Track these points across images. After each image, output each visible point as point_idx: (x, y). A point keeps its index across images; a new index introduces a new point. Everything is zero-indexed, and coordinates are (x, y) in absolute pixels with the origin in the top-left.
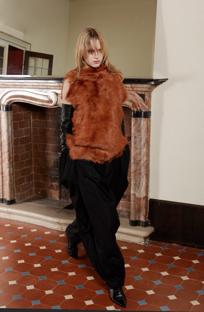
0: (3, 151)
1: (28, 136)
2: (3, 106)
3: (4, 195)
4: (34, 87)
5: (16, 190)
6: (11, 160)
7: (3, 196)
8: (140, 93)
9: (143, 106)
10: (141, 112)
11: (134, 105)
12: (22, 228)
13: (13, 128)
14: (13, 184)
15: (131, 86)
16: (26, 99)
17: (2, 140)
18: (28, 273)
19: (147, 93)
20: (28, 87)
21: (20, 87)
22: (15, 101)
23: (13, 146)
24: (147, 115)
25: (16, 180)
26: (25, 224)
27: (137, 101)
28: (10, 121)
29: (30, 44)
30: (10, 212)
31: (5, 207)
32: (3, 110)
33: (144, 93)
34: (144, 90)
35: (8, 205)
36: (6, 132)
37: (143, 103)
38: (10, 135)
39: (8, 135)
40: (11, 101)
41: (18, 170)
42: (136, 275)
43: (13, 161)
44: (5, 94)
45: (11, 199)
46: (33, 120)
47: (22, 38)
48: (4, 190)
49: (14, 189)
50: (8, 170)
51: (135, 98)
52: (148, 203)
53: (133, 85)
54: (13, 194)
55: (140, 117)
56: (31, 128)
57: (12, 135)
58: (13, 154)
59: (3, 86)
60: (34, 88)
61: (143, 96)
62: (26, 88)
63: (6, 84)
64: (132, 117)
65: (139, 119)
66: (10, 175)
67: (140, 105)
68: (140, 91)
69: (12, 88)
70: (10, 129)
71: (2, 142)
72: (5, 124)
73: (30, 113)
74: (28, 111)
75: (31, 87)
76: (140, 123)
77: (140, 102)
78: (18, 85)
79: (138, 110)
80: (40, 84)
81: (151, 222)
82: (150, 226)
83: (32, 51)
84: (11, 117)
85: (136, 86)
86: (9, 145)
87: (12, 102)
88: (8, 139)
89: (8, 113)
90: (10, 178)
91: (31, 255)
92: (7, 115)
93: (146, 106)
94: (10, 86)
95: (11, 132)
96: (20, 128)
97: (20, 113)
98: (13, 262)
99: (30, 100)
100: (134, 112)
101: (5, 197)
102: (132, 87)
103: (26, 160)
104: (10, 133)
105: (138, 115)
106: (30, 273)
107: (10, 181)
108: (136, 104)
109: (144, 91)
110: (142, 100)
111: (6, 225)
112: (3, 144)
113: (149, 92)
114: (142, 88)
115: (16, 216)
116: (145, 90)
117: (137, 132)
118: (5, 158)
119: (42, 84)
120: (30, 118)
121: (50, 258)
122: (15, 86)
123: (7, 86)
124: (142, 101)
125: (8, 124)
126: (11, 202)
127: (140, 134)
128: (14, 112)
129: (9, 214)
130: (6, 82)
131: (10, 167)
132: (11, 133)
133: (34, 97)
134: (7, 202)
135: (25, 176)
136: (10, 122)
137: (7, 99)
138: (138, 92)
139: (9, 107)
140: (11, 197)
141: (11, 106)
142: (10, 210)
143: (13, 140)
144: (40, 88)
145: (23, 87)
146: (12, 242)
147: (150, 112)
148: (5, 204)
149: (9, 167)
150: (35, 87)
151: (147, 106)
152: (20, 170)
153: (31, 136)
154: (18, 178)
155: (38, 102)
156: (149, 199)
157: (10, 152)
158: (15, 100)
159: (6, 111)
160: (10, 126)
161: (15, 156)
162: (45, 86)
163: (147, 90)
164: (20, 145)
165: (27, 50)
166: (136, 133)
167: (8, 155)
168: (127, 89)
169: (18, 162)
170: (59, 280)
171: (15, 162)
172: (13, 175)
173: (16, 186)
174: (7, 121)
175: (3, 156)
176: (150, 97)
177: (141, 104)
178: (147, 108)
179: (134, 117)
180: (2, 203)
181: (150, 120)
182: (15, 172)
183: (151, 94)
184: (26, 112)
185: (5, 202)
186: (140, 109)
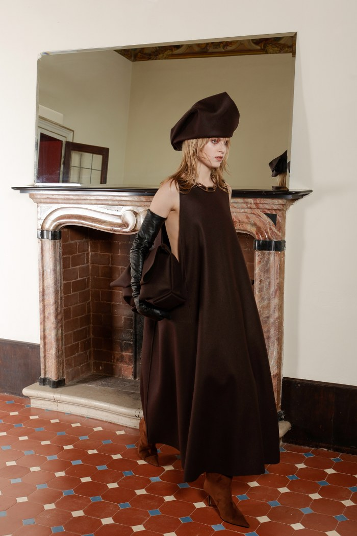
0: (46, 302)
1: (84, 278)
2: (48, 231)
3: (47, 373)
4: (98, 202)
5: (66, 364)
6: (60, 317)
7: (45, 374)
8: (269, 212)
9: (273, 232)
10: (270, 242)
11: (259, 230)
12: (78, 425)
13: (62, 266)
14: (62, 354)
15: (255, 202)
16: (85, 220)
17: (45, 285)
18: (99, 499)
19: (279, 213)
20: (88, 202)
21: (75, 202)
22: (67, 224)
23: (63, 294)
24: (279, 246)
25: (65, 348)
26: (82, 418)
27: (264, 224)
28: (58, 255)
29: (73, 131)
30: (58, 399)
31: (50, 391)
32: (48, 238)
33: (274, 213)
34: (275, 207)
35: (53, 388)
36: (52, 272)
37: (274, 229)
38: (59, 277)
39: (55, 277)
40: (61, 224)
41: (70, 332)
42: (271, 499)
43: (61, 319)
44: (51, 213)
45: (58, 378)
46: (93, 253)
47: (61, 123)
48: (47, 365)
49: (63, 363)
50: (55, 333)
51: (260, 220)
52: (280, 384)
53: (258, 201)
54: (61, 371)
55: (269, 249)
56: (89, 266)
57: (61, 277)
58: (61, 307)
59: (48, 201)
60: (99, 204)
61: (273, 217)
62: (85, 204)
63: (54, 197)
64: (255, 249)
65: (266, 252)
66: (57, 340)
67: (269, 232)
68: (269, 210)
69: (62, 203)
70: (58, 268)
71: (45, 288)
72: (51, 259)
73: (87, 242)
74: (84, 240)
75: (93, 202)
76: (269, 259)
77: (268, 225)
78: (72, 199)
79: (266, 238)
80: (109, 198)
81: (285, 413)
82: (284, 421)
83: (75, 141)
84: (60, 249)
85: (262, 202)
86: (56, 292)
87: (63, 225)
88: (55, 284)
89: (55, 242)
90: (58, 345)
91: (99, 468)
92: (54, 245)
93: (278, 233)
94: (60, 201)
95: (60, 272)
96: (72, 266)
97: (73, 242)
98: (72, 480)
99: (92, 222)
100: (259, 241)
101: (47, 376)
102: (256, 204)
103: (81, 316)
104: (58, 274)
105: (265, 246)
106: (104, 497)
107: (58, 350)
108: (262, 230)
109: (275, 210)
110: (272, 223)
111: (52, 421)
112: (46, 292)
113: (283, 210)
114: (272, 205)
115: (67, 406)
116: (276, 208)
117: (264, 273)
118: (49, 314)
119: (112, 197)
120: (88, 251)
121: (130, 473)
122: (67, 201)
123: (55, 201)
124: (271, 224)
125: (55, 260)
126: (59, 384)
127: (268, 276)
128: (64, 242)
129: (56, 404)
130: (53, 195)
131: (57, 328)
132: (60, 274)
133: (97, 219)
134: (52, 384)
135: (80, 341)
136: (58, 257)
137: (54, 221)
138: (266, 210)
139: (58, 234)
140: (59, 375)
141: (60, 232)
142: (57, 396)
143: (62, 286)
144: (108, 205)
145: (80, 202)
146: (66, 447)
147: (285, 242)
148: (48, 386)
149: (56, 327)
150: (100, 202)
151: (280, 232)
152: (72, 332)
153: (88, 279)
154: (69, 345)
155: (105, 225)
156: (282, 378)
157: (58, 304)
158: (67, 222)
159: (52, 239)
160: (58, 263)
161: (64, 310)
162: (116, 200)
163: (279, 208)
164: (72, 293)
165: (68, 140)
166: (262, 274)
167: (54, 309)
168: (249, 205)
169: (69, 320)
170: (151, 508)
171: (64, 320)
172: (62, 340)
173: (66, 357)
174: (53, 255)
175: (46, 310)
176: (284, 218)
177: (271, 229)
178: (279, 236)
179: (259, 249)
180: (44, 385)
181: (284, 255)
182: (65, 336)
183: (285, 213)
184: (82, 241)
185: (49, 384)
186: (269, 238)
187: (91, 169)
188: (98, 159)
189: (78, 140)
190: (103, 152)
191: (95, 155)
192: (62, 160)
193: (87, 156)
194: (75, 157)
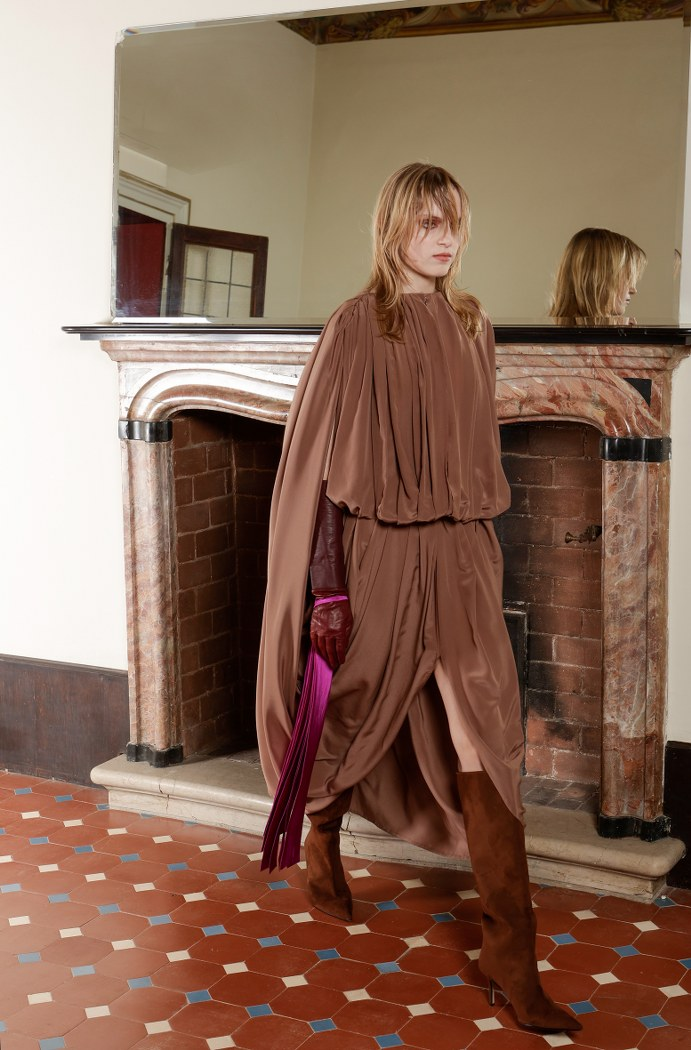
0: (140, 579)
1: (223, 524)
2: (142, 423)
3: (144, 734)
4: (254, 358)
5: (186, 715)
6: (170, 612)
7: (139, 736)
8: (633, 375)
9: (644, 419)
10: (638, 440)
11: (612, 415)
12: (214, 847)
13: (174, 500)
14: (176, 693)
15: (603, 352)
16: (225, 399)
17: (138, 542)
18: (266, 1010)
19: (657, 377)
20: (231, 357)
21: (202, 357)
22: (185, 408)
23: (177, 561)
24: (656, 451)
25: (183, 680)
26: (221, 833)
27: (623, 402)
28: (165, 475)
29: (189, 201)
30: (169, 792)
31: (150, 775)
32: (142, 438)
33: (646, 376)
34: (648, 364)
35: (157, 766)
36: (153, 513)
37: (645, 412)
38: (167, 524)
39: (158, 524)
40: (171, 407)
41: (192, 644)
42: (647, 1010)
43: (174, 615)
44: (149, 384)
45: (168, 745)
46: (241, 469)
47: (163, 183)
48: (143, 716)
49: (178, 711)
50: (160, 647)
51: (614, 392)
52: (661, 757)
53: (609, 350)
54: (174, 729)
55: (636, 457)
56: (231, 498)
57: (171, 523)
58: (174, 589)
59: (143, 356)
60: (255, 362)
61: (643, 387)
62: (225, 362)
63: (155, 347)
64: (604, 457)
65: (629, 464)
66: (165, 662)
67: (634, 419)
68: (633, 369)
69: (173, 361)
70: (166, 503)
71: (138, 548)
72: (149, 485)
73: (229, 445)
74: (222, 441)
75: (242, 357)
76: (634, 478)
77: (632, 405)
78: (196, 352)
79: (627, 433)
80: (277, 348)
81: (672, 822)
82: (669, 839)
83: (193, 223)
84: (169, 461)
85: (618, 353)
86: (162, 556)
87: (175, 410)
88: (160, 538)
89: (158, 447)
90: (167, 674)
91: (265, 942)
92: (157, 453)
93: (655, 421)
94: (168, 356)
95: (171, 513)
96: (197, 499)
97: (197, 446)
98: (204, 969)
99: (240, 402)
100: (612, 440)
101: (145, 741)
102: (605, 357)
103: (216, 609)
104: (167, 517)
105: (627, 450)
106: (276, 1006)
107: (167, 683)
108: (620, 414)
109: (647, 370)
110: (640, 398)
111: (158, 840)
112: (140, 557)
113: (664, 369)
114: (641, 360)
115: (188, 805)
116: (650, 367)
117: (624, 510)
118: (147, 604)
119: (285, 346)
120: (229, 464)
121: (332, 954)
122: (185, 355)
123: (157, 356)
124: (640, 402)
125: (160, 487)
126: (169, 758)
127: (634, 516)
128: (177, 445)
129: (163, 801)
130: (153, 343)
131: (164, 636)
132: (171, 517)
133: (251, 394)
134: (154, 758)
135: (214, 665)
136: (165, 480)
137: (156, 401)
138: (626, 371)
139: (165, 428)
140: (169, 740)
141: (170, 424)
142: (167, 785)
143: (176, 543)
144: (275, 363)
145: (212, 357)
146: (190, 898)
147: (670, 440)
148: (146, 763)
149: (163, 633)
150: (256, 358)
151: (658, 419)
152: (197, 643)
153: (232, 526)
154: (192, 673)
155: (268, 409)
156: (665, 743)
157: (167, 582)
158: (184, 403)
159: (151, 441)
160: (165, 494)
161: (181, 595)
162: (293, 353)
163: (657, 366)
164: (197, 559)
165: (177, 222)
166: (620, 514)
167: (158, 594)
168: (588, 361)
169: (191, 617)
170: (381, 1030)
171: (180, 618)
172: (176, 662)
173: (184, 699)
174: (154, 475)
175: (140, 597)
176: (668, 387)
177: (638, 413)
178: (657, 428)
179: (612, 458)
180: (137, 760)
181: (668, 470)
182: (183, 652)
183: (671, 377)
184: (218, 443)
185: (149, 758)
186: (634, 432)
187: (230, 284)
188: (245, 261)
189: (200, 220)
190: (256, 246)
191: (237, 254)
192: (166, 265)
193: (221, 256)
194: (194, 258)
